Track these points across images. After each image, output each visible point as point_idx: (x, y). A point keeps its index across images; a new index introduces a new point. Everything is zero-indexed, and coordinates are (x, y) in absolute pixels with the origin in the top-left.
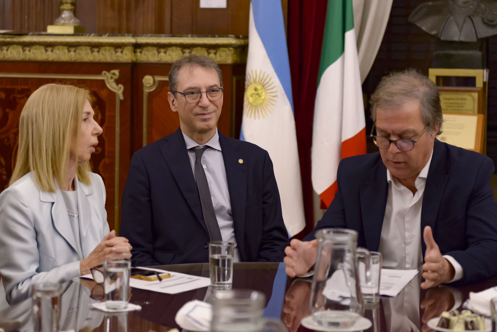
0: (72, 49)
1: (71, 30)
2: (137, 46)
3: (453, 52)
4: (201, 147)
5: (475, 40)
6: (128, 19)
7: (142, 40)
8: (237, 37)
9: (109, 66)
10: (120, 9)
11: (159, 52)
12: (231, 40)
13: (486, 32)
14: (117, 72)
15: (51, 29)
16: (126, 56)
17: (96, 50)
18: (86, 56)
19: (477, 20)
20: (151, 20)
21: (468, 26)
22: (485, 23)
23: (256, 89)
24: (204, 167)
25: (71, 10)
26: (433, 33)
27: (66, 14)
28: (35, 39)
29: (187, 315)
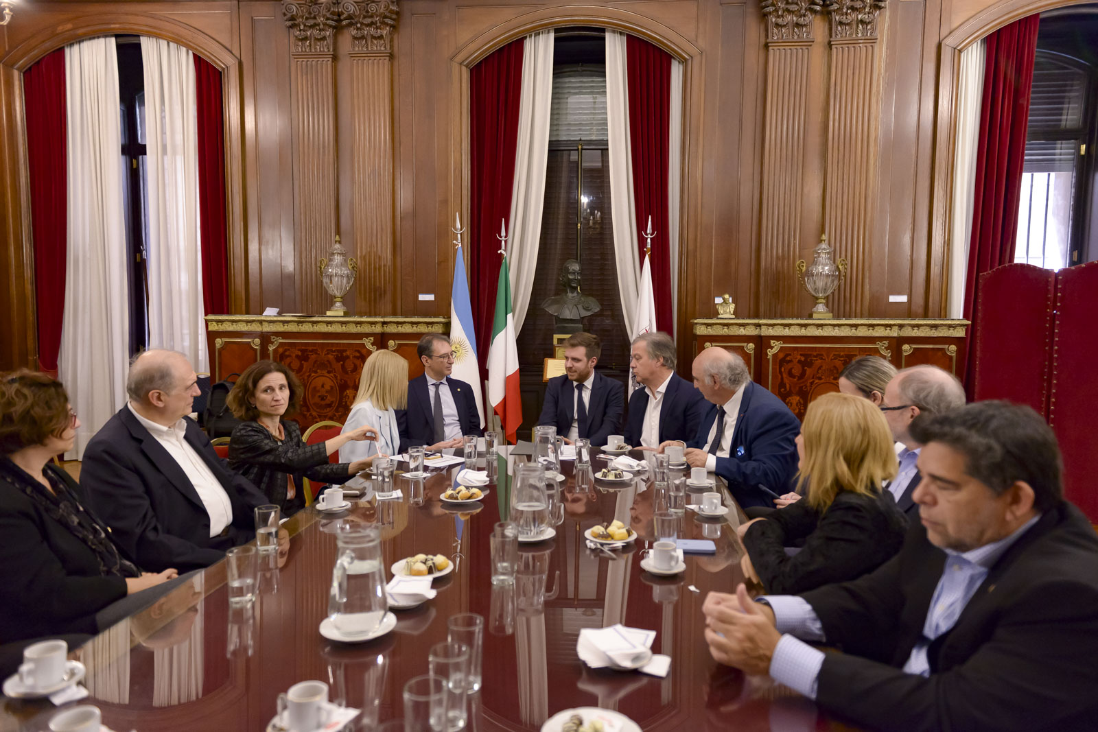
0: (344, 325)
1: (342, 314)
2: (384, 323)
3: (566, 325)
4: (438, 383)
5: (579, 318)
6: (375, 307)
7: (387, 319)
8: (444, 318)
9: (367, 335)
10: (370, 301)
11: (398, 327)
12: (441, 319)
13: (585, 314)
14: (372, 338)
15: (328, 313)
16: (378, 329)
17: (359, 325)
18: (353, 329)
19: (580, 307)
20: (389, 307)
21: (575, 310)
22: (584, 308)
23: (456, 348)
24: (440, 393)
25: (341, 302)
26: (556, 314)
27: (338, 304)
28: (320, 319)
29: (464, 477)
